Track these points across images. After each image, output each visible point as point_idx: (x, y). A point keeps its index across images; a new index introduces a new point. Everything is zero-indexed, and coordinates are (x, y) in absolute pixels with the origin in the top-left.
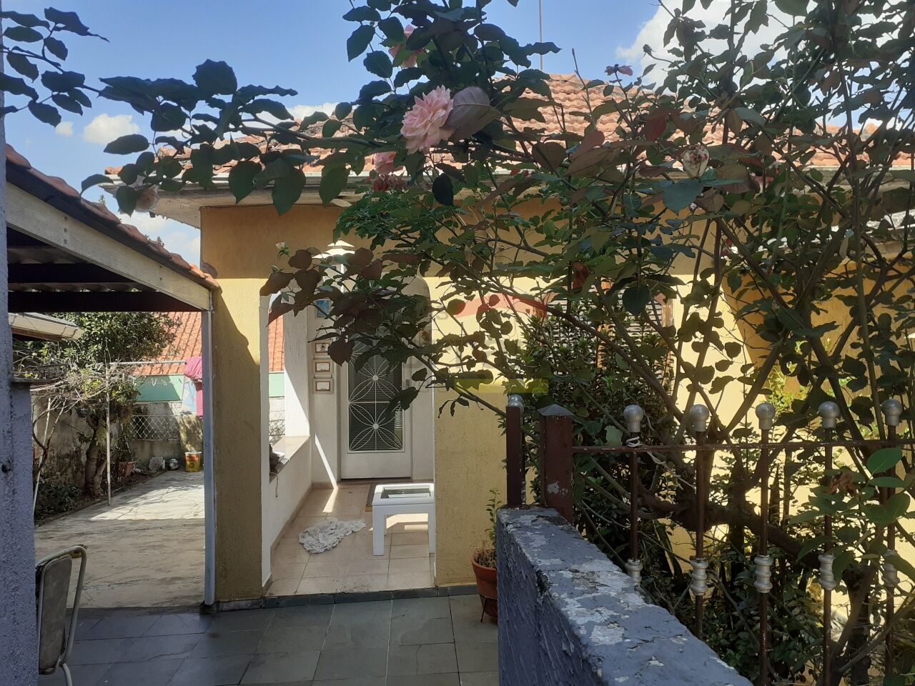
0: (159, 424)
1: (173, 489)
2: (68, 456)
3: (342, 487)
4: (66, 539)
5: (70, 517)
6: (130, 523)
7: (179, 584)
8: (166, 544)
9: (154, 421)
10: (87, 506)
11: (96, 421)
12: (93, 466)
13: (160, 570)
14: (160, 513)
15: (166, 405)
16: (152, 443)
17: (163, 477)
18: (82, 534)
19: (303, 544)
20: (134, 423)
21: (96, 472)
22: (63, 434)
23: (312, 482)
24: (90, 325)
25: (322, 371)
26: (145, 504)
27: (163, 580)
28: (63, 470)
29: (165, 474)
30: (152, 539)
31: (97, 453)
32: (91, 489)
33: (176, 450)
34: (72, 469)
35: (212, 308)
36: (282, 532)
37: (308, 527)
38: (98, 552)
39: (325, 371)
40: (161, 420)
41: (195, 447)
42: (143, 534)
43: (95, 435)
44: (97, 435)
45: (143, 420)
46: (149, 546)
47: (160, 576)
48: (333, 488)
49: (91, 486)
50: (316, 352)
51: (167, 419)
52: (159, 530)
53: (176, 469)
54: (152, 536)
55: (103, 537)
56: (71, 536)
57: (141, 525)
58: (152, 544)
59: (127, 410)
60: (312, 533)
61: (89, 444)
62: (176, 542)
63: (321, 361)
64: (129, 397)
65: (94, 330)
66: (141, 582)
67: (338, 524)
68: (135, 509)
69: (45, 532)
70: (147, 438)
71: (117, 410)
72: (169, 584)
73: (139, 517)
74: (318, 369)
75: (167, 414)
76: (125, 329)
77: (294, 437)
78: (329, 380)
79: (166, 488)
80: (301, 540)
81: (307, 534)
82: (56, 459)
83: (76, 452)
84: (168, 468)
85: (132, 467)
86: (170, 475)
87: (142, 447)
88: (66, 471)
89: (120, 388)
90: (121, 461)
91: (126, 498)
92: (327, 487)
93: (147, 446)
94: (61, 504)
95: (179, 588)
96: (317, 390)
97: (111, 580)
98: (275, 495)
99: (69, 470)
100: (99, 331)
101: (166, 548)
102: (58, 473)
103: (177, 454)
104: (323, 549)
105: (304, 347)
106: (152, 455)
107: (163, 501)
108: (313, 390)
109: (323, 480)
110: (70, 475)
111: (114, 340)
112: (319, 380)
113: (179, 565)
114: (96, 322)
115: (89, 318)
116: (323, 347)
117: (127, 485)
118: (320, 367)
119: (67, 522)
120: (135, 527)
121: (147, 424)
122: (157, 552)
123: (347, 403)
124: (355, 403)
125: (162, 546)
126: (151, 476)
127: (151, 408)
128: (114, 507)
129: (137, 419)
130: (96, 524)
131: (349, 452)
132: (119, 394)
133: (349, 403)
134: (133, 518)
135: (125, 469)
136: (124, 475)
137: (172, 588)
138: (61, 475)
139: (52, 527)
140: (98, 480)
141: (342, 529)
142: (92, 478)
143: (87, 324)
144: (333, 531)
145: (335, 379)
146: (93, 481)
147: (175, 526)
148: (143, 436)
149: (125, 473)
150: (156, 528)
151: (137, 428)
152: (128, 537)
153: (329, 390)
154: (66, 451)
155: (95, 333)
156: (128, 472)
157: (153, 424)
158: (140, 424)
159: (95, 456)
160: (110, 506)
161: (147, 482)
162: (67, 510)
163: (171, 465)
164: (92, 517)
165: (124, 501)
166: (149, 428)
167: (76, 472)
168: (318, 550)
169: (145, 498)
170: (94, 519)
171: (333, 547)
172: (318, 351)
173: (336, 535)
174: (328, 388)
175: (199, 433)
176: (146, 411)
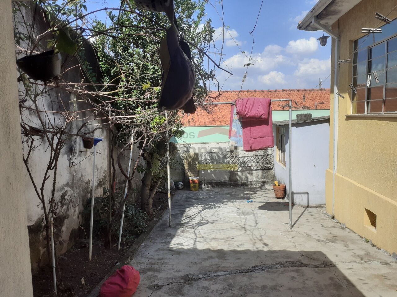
5: (148, 242)
6: (218, 258)
10: (152, 227)
12: (148, 191)
21: (150, 196)
29: (178, 193)
31: (150, 180)
32: (146, 209)
33: (182, 176)
41: (193, 174)
49: (146, 206)
53: (182, 189)
61: (144, 173)
73: (214, 246)
79: (191, 205)
86: (182, 193)
91: (176, 217)
103: (183, 179)
107: (210, 222)
119: (152, 252)
128: (176, 229)
134: (209, 247)
139: (144, 261)
140: (151, 201)
142: (147, 200)
146: (148, 202)
159: (149, 183)
160: (171, 227)
161: (173, 200)
163: (180, 186)
175: (196, 164)
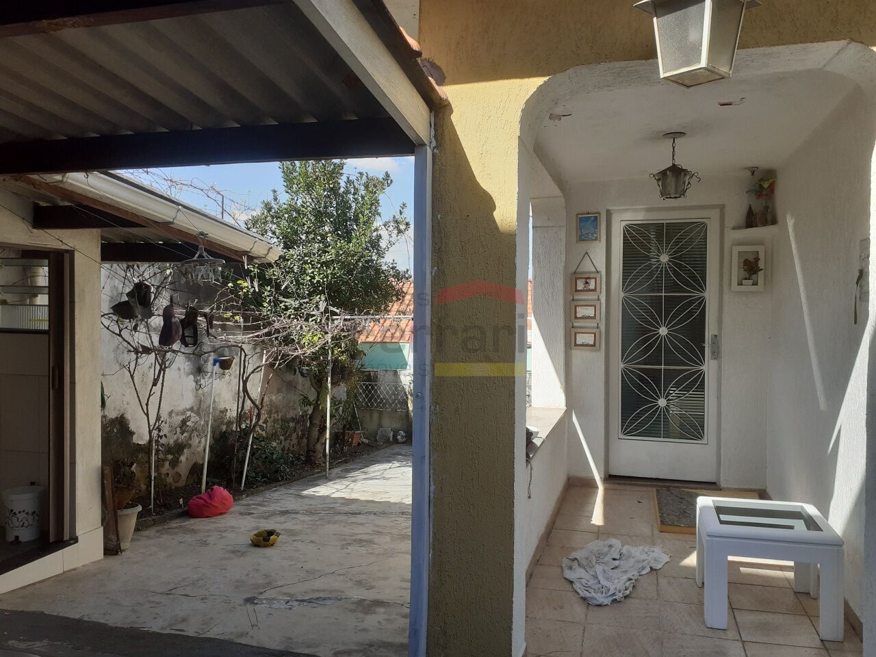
0: (387, 393)
1: (397, 464)
2: (293, 419)
3: (612, 486)
4: (266, 518)
5: (282, 488)
6: (342, 504)
7: (380, 614)
8: (376, 539)
9: (384, 389)
10: (304, 477)
11: (318, 382)
12: (315, 433)
13: (359, 583)
14: (377, 493)
15: (396, 373)
16: (381, 413)
17: (389, 451)
18: (286, 512)
19: (572, 582)
20: (364, 391)
21: (318, 440)
22: (289, 396)
23: (568, 475)
24: (313, 273)
25: (584, 318)
26: (365, 479)
27: (360, 603)
28: (287, 435)
29: (392, 447)
30: (359, 530)
31: (319, 418)
32: (312, 458)
33: (404, 422)
34: (297, 434)
35: (434, 144)
36: (534, 556)
37: (575, 549)
38: (294, 541)
39: (589, 318)
40: (390, 389)
42: (353, 519)
43: (318, 399)
44: (321, 398)
45: (373, 388)
46: (355, 540)
47: (357, 594)
48: (597, 488)
49: (312, 454)
50: (577, 291)
51: (396, 388)
52: (372, 517)
53: (404, 443)
54: (363, 524)
55: (307, 518)
56: (273, 514)
57: (353, 507)
58: (359, 537)
59: (351, 372)
60: (584, 562)
61: (312, 407)
62: (388, 538)
63: (583, 303)
64: (353, 357)
65: (317, 278)
66: (328, 602)
67: (624, 551)
68: (352, 485)
69: (249, 505)
70: (376, 407)
71: (340, 372)
72: (367, 613)
73: (354, 496)
74: (578, 315)
75: (396, 382)
76: (350, 279)
77: (544, 409)
78: (594, 331)
79: (389, 461)
80: (569, 575)
81: (575, 564)
82: (280, 422)
83: (302, 416)
84: (396, 441)
85: (358, 437)
86: (397, 448)
87: (371, 416)
88: (290, 435)
89: (343, 345)
90: (348, 429)
91: (348, 471)
92: (590, 485)
93: (376, 415)
94: (276, 472)
95: (379, 622)
96: (576, 345)
97: (292, 591)
98: (527, 495)
99: (294, 435)
100: (323, 278)
101: (375, 546)
102: (283, 438)
103: (405, 426)
104: (611, 599)
105: (560, 284)
106: (380, 426)
107: (384, 478)
108: (570, 343)
109: (582, 474)
110: (295, 441)
111: (339, 291)
112: (579, 330)
113: (385, 579)
114: (319, 269)
115: (312, 265)
116: (587, 283)
117: (351, 455)
118: (581, 312)
119: (276, 495)
120: (346, 509)
121: (376, 392)
122: (363, 550)
123: (618, 366)
124: (631, 366)
125: (370, 542)
126: (378, 448)
127: (381, 375)
128: (330, 480)
129: (367, 387)
130: (307, 501)
131: (622, 436)
132: (342, 352)
133: (622, 366)
134: (347, 496)
135: (352, 439)
136: (350, 445)
137: (371, 621)
138: (285, 440)
139: (259, 499)
140: (319, 447)
141: (632, 560)
142: (314, 445)
143: (310, 272)
144: (617, 563)
145: (603, 328)
146: (314, 449)
147: (391, 513)
148: (372, 404)
149: (352, 442)
150: (369, 513)
151: (367, 396)
152: (335, 522)
153: (594, 345)
154: (291, 414)
155: (318, 282)
156: (355, 443)
157: (381, 393)
158: (370, 392)
159: (317, 422)
160: (327, 479)
161: (372, 455)
162: (282, 480)
163: (399, 437)
164: (304, 490)
165: (343, 475)
166: (378, 396)
167: (302, 438)
168: (601, 598)
169: (366, 473)
170: (305, 493)
171: (626, 597)
172: (578, 288)
173: (625, 572)
174: (592, 343)
176: (376, 378)
